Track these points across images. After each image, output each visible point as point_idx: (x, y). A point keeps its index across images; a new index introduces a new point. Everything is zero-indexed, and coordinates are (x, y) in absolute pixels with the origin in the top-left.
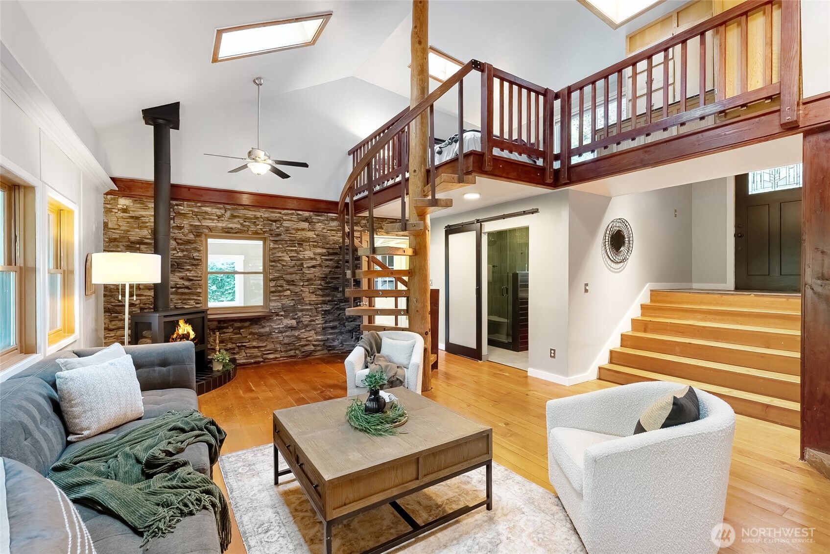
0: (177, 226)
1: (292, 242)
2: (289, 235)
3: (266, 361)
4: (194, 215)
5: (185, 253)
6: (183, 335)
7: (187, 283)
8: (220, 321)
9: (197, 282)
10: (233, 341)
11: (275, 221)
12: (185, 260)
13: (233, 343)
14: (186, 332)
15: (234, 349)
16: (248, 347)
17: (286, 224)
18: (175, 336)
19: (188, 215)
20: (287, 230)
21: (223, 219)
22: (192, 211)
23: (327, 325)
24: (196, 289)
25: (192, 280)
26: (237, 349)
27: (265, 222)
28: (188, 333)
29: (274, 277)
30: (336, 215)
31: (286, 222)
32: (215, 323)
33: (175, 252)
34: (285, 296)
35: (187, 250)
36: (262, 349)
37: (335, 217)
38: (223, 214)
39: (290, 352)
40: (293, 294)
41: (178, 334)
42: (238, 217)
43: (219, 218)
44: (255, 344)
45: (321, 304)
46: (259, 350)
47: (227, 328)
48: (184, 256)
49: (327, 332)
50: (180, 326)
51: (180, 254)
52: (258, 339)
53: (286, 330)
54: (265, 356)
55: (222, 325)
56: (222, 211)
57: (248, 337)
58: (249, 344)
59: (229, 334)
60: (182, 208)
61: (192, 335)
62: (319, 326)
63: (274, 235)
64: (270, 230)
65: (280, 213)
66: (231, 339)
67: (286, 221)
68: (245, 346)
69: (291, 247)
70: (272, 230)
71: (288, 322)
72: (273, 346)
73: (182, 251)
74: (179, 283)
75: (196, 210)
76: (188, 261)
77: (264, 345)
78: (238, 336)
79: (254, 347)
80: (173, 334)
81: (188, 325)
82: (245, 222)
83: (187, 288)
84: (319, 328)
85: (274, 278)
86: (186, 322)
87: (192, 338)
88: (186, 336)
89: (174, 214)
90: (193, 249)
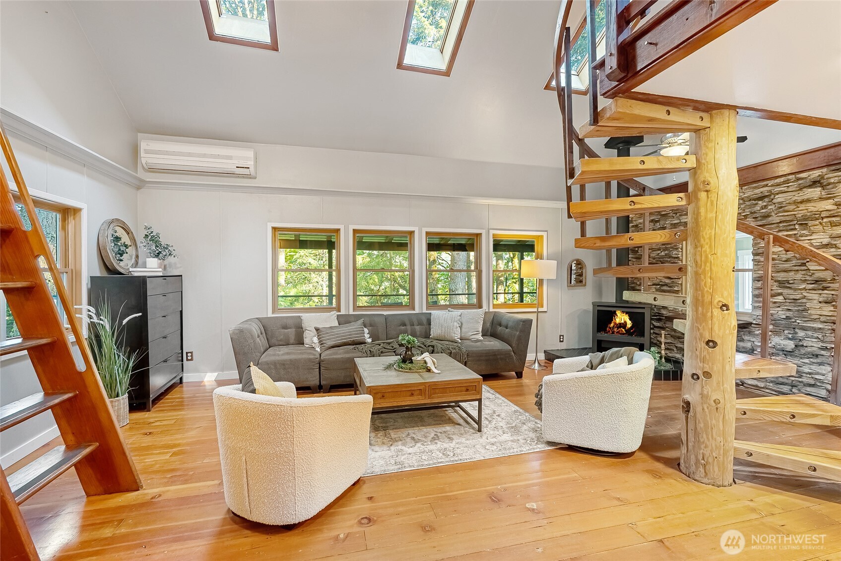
0: (661, 227)
1: (788, 224)
2: (781, 214)
5: (666, 252)
6: (620, 324)
7: (667, 281)
9: (676, 280)
11: (761, 198)
12: (667, 259)
14: (623, 322)
17: (779, 198)
18: (612, 325)
19: (669, 215)
20: (781, 207)
27: (748, 203)
28: (625, 322)
31: (780, 195)
33: (659, 252)
34: (775, 303)
40: (787, 301)
41: (615, 323)
48: (666, 255)
50: (617, 316)
51: (663, 254)
53: (774, 351)
61: (629, 324)
63: (760, 218)
64: (752, 213)
65: (767, 185)
67: (777, 194)
69: (787, 231)
70: (755, 212)
71: (781, 342)
76: (669, 260)
80: (611, 323)
81: (625, 315)
83: (666, 285)
85: (759, 277)
86: (623, 312)
87: (629, 327)
88: (623, 325)
89: (659, 217)
90: (672, 248)
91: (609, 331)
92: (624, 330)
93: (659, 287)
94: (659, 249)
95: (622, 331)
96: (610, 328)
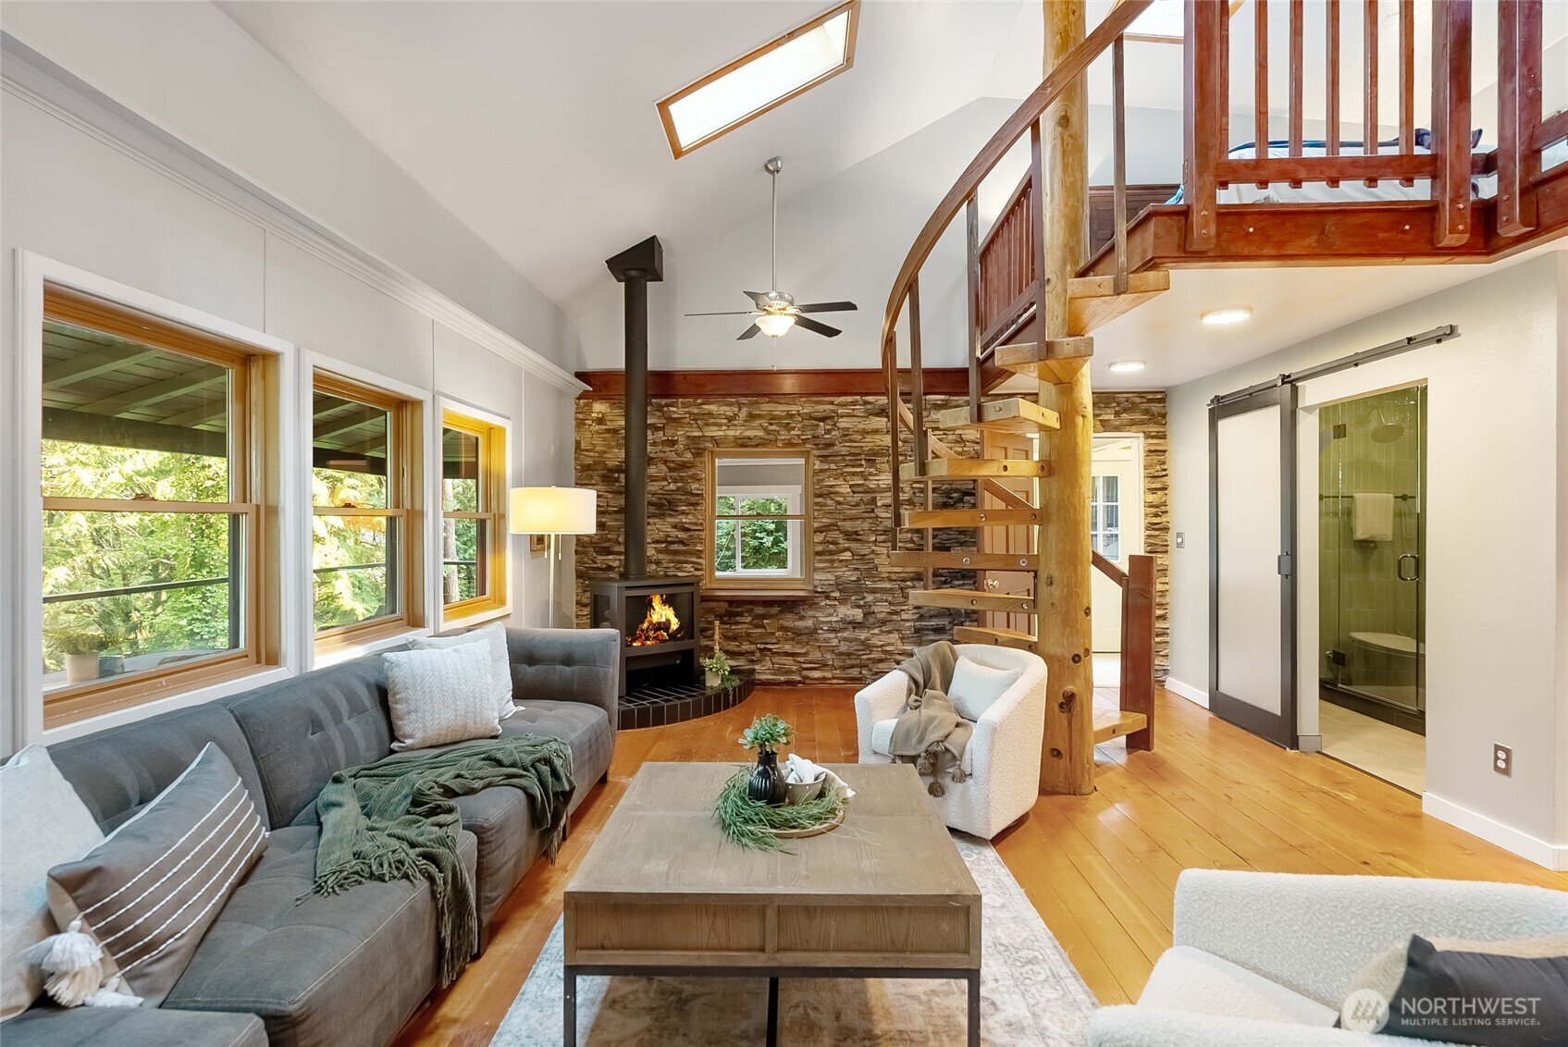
0: (668, 440)
1: (855, 458)
2: (848, 444)
3: (807, 682)
4: (693, 420)
5: (679, 484)
6: (659, 623)
7: (682, 535)
8: (733, 602)
9: (697, 533)
10: (752, 639)
11: (823, 419)
12: (679, 497)
13: (751, 643)
14: (664, 620)
15: (752, 653)
16: (775, 653)
17: (843, 423)
18: (645, 625)
19: (683, 421)
20: (846, 435)
21: (736, 422)
22: (689, 413)
23: (923, 623)
24: (695, 544)
25: (689, 530)
26: (758, 654)
27: (806, 422)
28: (668, 621)
29: (821, 524)
30: (942, 397)
31: (844, 419)
32: (725, 605)
33: (665, 483)
34: (842, 561)
35: (682, 479)
36: (799, 659)
37: (942, 401)
38: (736, 415)
39: (851, 670)
40: (855, 557)
41: (651, 623)
42: (760, 416)
43: (729, 421)
44: (788, 648)
45: (912, 580)
46: (794, 661)
47: (741, 614)
48: (678, 489)
49: (925, 638)
50: (654, 610)
51: (672, 487)
52: (793, 639)
53: (842, 626)
54: (805, 673)
55: (735, 610)
56: (734, 409)
57: (777, 634)
58: (777, 646)
59: (746, 626)
60: (674, 409)
61: (675, 624)
62: (908, 624)
63: (821, 446)
64: (814, 437)
65: (832, 403)
66: (749, 635)
67: (842, 417)
68: (770, 650)
69: (853, 466)
70: (818, 437)
71: (848, 613)
72: (819, 654)
73: (675, 481)
74: (672, 534)
75: (696, 411)
76: (683, 498)
77: (803, 651)
78: (760, 630)
79: (786, 654)
80: (643, 623)
81: (667, 607)
82: (771, 424)
83: (681, 542)
84: (909, 628)
85: (822, 527)
86: (664, 602)
87: (675, 629)
88: (665, 626)
89: (664, 421)
90: (691, 477)
91: (640, 637)
92: (665, 634)
93: (664, 545)
94: (664, 479)
95: (663, 635)
96: (642, 631)
